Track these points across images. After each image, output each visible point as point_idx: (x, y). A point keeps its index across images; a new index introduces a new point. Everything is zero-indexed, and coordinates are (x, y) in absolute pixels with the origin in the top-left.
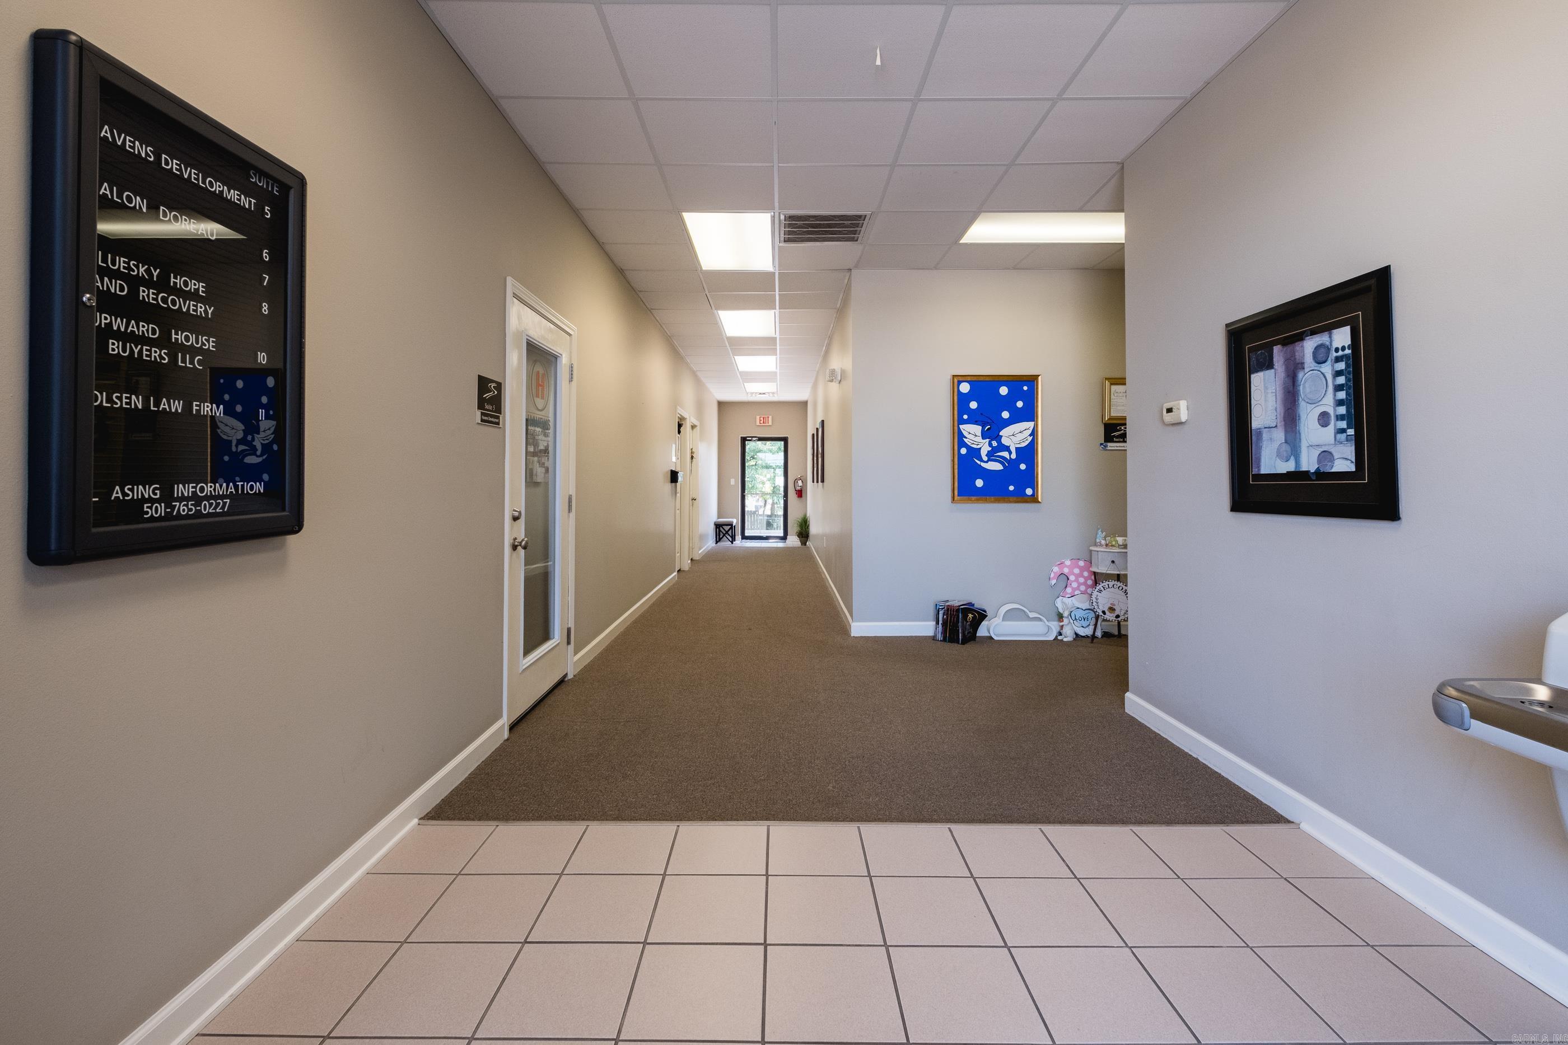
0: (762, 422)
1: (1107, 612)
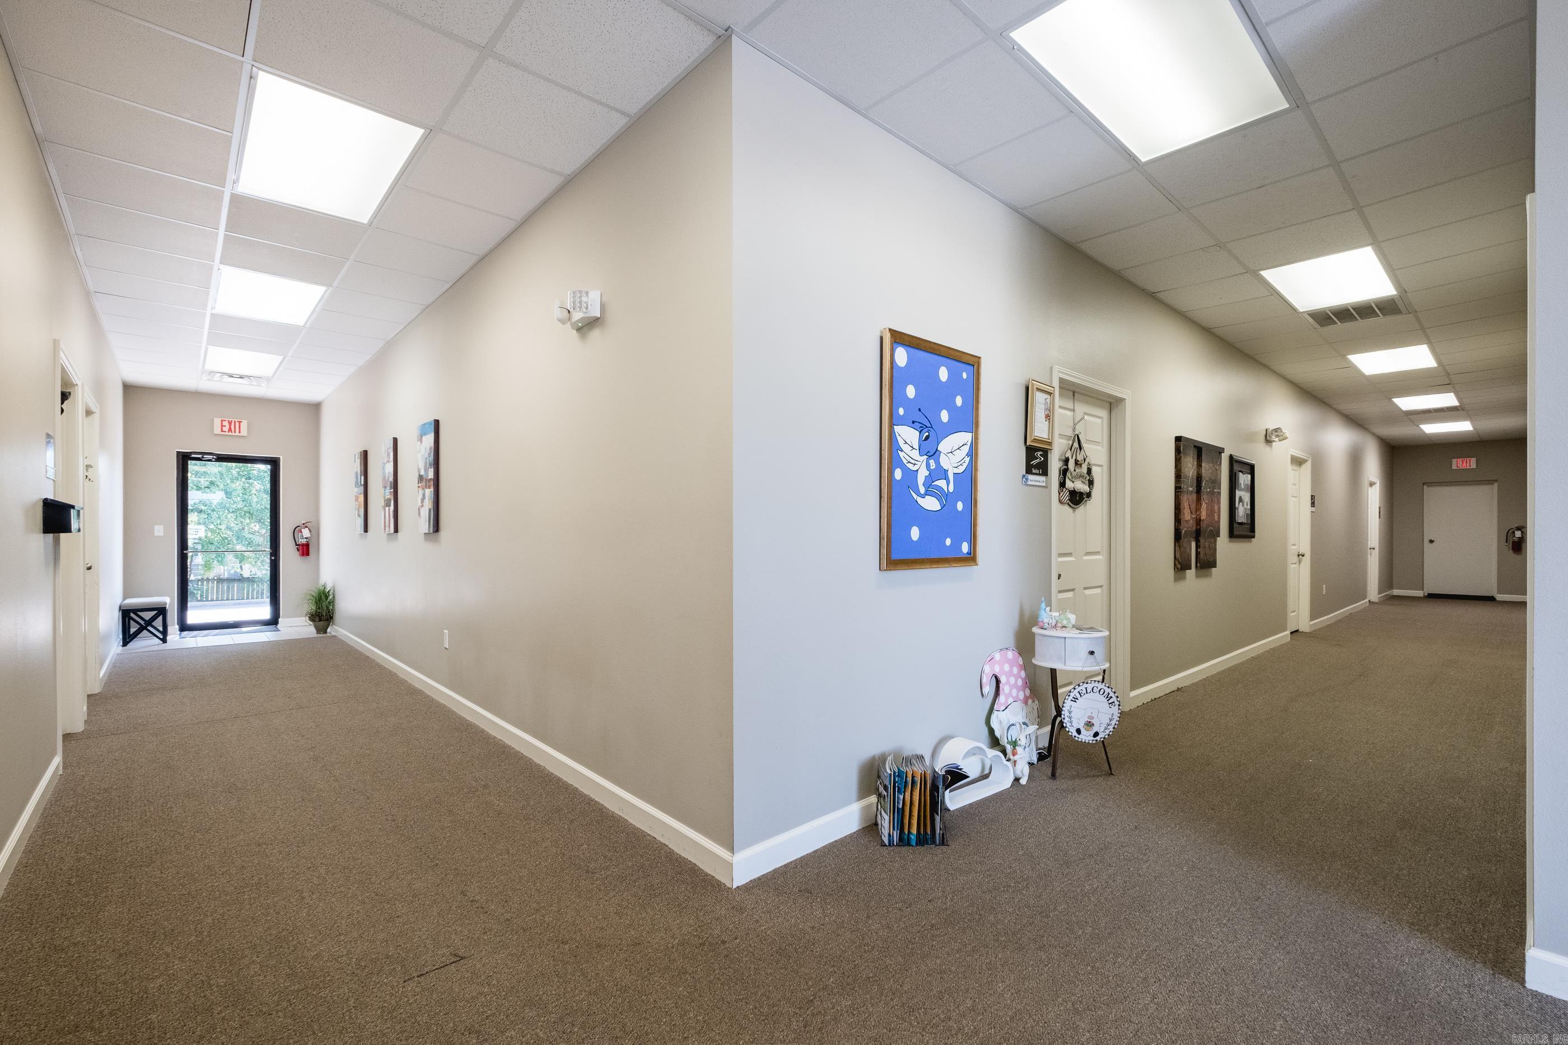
0: (226, 429)
1: (1083, 731)
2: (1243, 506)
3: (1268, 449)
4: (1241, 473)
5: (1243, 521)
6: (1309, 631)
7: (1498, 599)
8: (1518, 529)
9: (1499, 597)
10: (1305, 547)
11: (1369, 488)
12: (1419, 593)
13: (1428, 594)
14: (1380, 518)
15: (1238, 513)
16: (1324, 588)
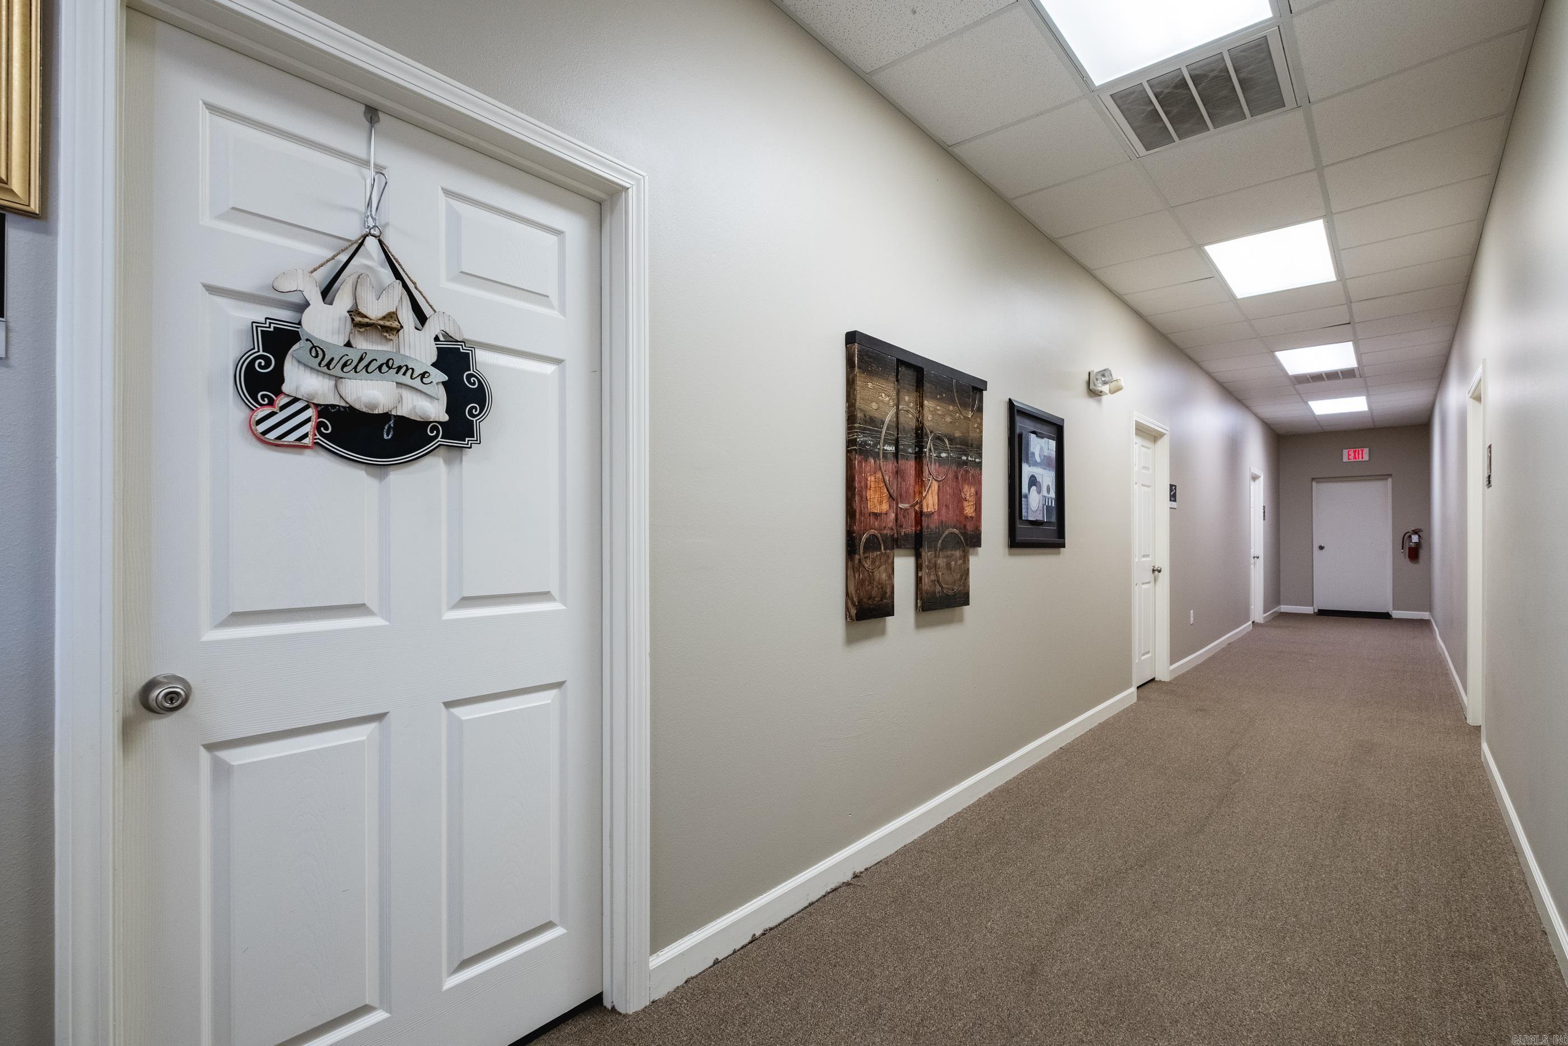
2: (1039, 492)
3: (1091, 403)
4: (1033, 436)
5: (1041, 518)
6: (1169, 680)
7: (1394, 616)
8: (1415, 532)
9: (1396, 614)
10: (1163, 560)
11: (1252, 483)
12: (1309, 610)
13: (1319, 610)
14: (1264, 519)
15: (1027, 504)
16: (1192, 615)
